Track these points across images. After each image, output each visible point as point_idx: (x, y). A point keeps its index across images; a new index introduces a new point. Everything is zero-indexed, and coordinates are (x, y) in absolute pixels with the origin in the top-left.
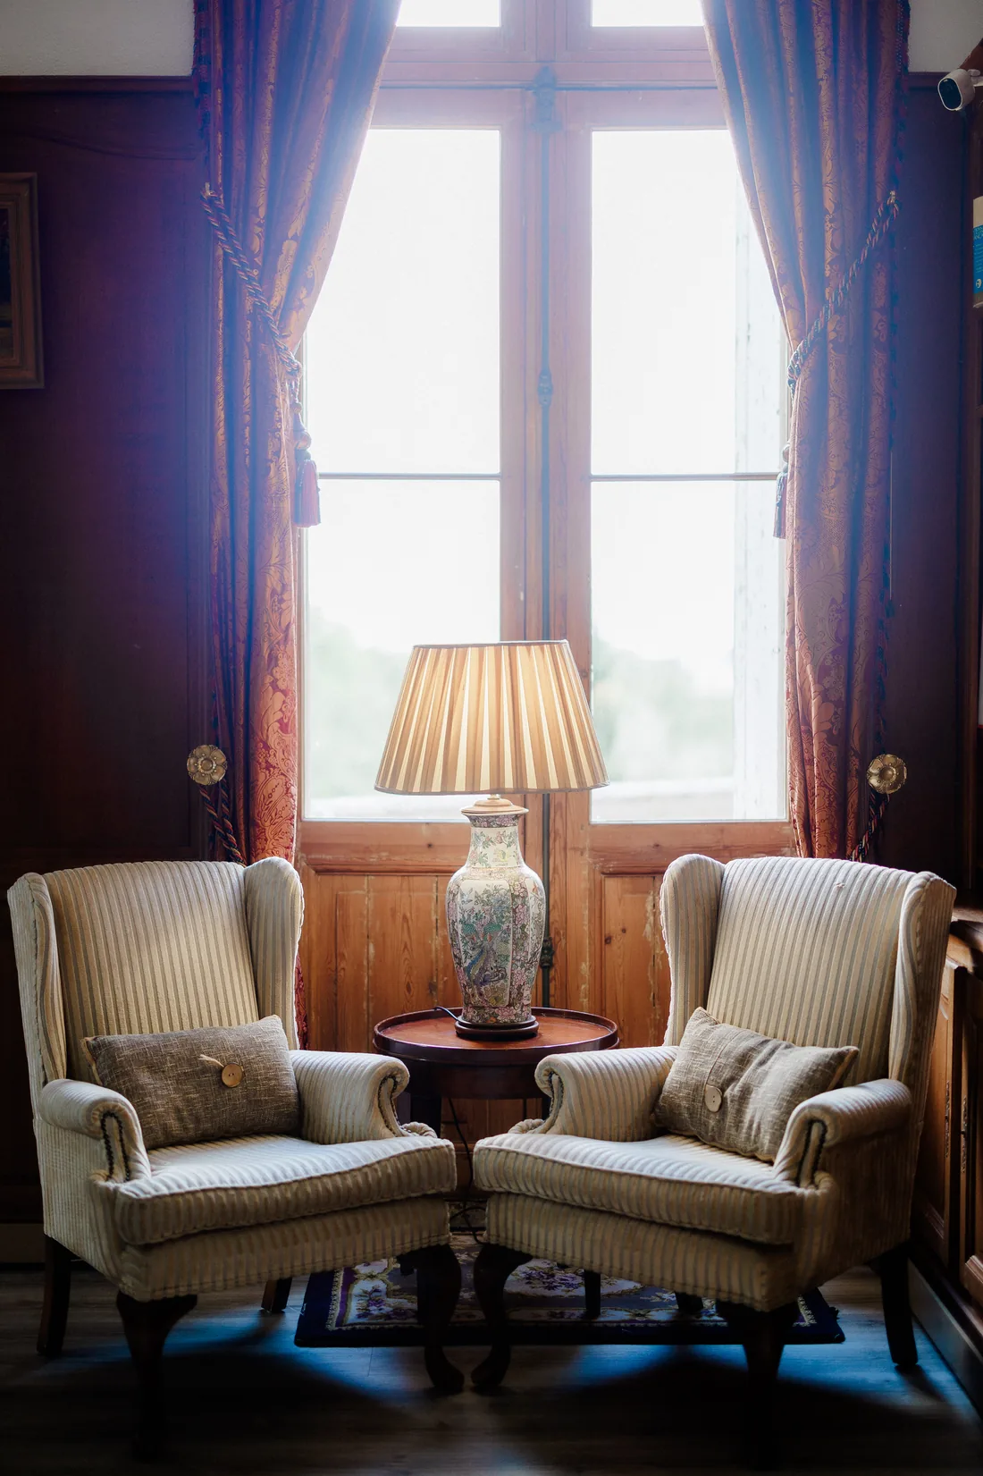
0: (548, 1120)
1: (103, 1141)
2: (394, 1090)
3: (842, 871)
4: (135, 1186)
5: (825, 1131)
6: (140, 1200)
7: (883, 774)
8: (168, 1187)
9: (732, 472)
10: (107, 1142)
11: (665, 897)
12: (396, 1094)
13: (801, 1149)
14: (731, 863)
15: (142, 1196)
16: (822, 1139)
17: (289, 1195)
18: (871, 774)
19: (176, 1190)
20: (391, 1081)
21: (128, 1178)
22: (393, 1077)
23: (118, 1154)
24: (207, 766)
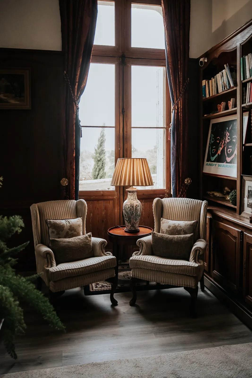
0: (140, 252)
1: (46, 259)
2: (104, 246)
3: (187, 200)
4: (52, 269)
5: (200, 252)
6: (53, 272)
7: (187, 181)
8: (59, 269)
9: (156, 127)
10: (47, 259)
11: (154, 206)
12: (105, 246)
13: (195, 256)
14: (163, 199)
15: (54, 271)
16: (199, 253)
17: (83, 270)
18: (185, 181)
19: (61, 270)
20: (103, 244)
21: (51, 267)
22: (104, 243)
23: (49, 261)
24: (65, 182)
